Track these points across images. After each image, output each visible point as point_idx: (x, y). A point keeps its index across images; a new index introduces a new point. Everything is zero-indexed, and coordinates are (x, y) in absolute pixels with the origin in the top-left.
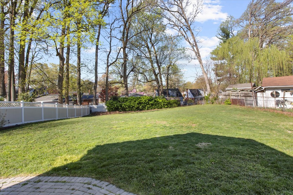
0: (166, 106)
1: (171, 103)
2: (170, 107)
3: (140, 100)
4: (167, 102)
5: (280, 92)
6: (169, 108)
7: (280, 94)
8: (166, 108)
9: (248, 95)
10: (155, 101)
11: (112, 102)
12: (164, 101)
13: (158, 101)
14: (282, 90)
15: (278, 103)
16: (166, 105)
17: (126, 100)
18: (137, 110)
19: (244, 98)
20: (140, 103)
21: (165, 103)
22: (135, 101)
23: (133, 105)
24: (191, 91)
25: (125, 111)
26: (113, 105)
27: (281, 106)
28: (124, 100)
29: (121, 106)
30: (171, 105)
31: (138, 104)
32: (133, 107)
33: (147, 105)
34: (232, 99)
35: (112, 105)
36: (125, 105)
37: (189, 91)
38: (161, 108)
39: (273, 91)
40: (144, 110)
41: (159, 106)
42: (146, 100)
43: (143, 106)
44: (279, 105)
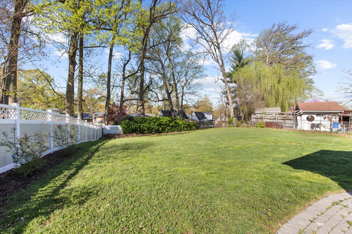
0: (186, 129)
1: (190, 125)
2: (190, 130)
3: (161, 122)
4: (187, 124)
5: (315, 116)
6: (188, 130)
7: (315, 119)
8: (185, 131)
9: (287, 118)
10: (176, 123)
11: (129, 123)
12: (184, 123)
13: (178, 123)
14: (317, 115)
15: (313, 126)
16: (186, 127)
17: (145, 121)
18: (156, 133)
19: (281, 121)
20: (160, 125)
21: (185, 125)
22: (155, 122)
23: (153, 127)
24: (196, 115)
25: (143, 133)
26: (130, 126)
27: (315, 129)
28: (142, 121)
29: (140, 128)
30: (191, 127)
31: (158, 125)
32: (153, 128)
33: (167, 127)
34: (266, 122)
35: (128, 126)
36: (143, 126)
37: (194, 114)
38: (181, 131)
39: (309, 115)
40: (164, 133)
41: (178, 128)
42: (167, 122)
43: (162, 129)
44: (314, 128)
